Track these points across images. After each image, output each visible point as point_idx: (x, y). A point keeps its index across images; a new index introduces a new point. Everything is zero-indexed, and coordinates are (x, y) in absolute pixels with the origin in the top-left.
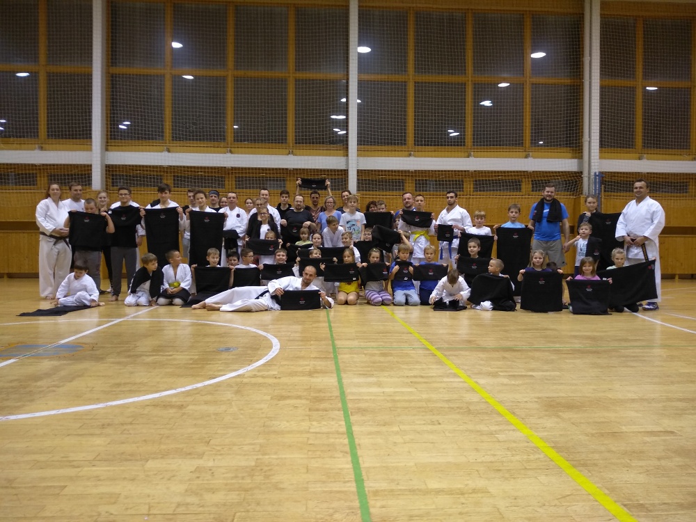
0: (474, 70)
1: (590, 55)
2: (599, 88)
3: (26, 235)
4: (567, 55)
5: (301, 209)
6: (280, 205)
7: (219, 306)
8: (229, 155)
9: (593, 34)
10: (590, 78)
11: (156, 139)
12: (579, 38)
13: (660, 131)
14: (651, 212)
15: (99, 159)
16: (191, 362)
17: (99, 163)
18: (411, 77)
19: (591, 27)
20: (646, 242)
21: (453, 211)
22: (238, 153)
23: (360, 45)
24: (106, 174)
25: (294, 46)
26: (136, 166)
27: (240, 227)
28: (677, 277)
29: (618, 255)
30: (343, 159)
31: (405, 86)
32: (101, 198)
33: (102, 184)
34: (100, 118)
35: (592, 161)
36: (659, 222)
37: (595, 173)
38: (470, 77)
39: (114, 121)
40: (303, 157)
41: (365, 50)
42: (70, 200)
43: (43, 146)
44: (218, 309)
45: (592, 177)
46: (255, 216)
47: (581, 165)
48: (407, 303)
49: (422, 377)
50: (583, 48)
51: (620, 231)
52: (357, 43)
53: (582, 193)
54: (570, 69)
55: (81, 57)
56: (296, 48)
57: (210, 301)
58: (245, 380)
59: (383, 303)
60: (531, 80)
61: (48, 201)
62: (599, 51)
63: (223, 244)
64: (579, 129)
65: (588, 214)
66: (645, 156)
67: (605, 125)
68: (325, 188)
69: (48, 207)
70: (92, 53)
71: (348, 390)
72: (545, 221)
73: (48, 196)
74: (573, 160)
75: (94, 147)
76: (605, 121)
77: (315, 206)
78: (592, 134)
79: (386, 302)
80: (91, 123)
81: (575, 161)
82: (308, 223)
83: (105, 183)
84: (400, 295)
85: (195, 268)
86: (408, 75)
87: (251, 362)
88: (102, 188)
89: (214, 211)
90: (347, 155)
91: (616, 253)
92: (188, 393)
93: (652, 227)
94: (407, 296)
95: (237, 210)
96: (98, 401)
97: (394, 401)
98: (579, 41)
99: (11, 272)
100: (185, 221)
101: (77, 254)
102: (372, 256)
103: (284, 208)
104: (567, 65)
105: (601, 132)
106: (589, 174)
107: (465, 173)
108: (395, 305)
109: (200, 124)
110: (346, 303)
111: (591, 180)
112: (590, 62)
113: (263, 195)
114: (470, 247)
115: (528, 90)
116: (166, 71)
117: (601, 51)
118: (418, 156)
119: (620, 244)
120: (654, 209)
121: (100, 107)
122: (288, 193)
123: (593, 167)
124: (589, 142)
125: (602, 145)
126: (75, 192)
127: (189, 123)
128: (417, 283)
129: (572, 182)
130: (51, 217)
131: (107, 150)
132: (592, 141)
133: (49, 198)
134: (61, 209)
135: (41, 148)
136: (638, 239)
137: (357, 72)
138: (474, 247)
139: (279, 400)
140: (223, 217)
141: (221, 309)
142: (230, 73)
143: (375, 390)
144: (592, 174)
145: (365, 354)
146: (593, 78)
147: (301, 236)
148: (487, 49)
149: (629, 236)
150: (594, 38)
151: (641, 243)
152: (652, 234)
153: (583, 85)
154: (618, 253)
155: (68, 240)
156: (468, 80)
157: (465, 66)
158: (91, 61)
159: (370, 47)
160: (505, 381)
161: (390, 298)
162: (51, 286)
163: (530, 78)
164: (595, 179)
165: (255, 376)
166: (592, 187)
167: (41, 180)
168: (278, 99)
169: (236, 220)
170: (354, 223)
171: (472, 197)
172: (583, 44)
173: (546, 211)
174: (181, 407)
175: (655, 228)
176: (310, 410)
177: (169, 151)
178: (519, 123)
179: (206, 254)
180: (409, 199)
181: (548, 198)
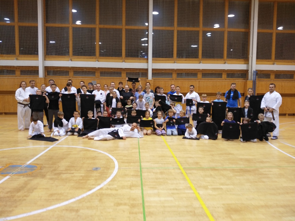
0: (203, 26)
1: (254, 19)
2: (257, 33)
3: (11, 96)
4: (243, 19)
5: (128, 91)
6: (119, 88)
7: (93, 137)
8: (97, 62)
9: (255, 10)
10: (253, 29)
11: (66, 55)
12: (249, 11)
13: (283, 52)
14: (276, 98)
15: (42, 64)
16: (81, 178)
17: (42, 66)
18: (175, 28)
19: (254, 7)
20: (274, 111)
21: (192, 94)
22: (101, 61)
23: (154, 11)
24: (45, 71)
25: (125, 15)
26: (58, 67)
27: (102, 99)
28: (287, 115)
29: (261, 117)
30: (146, 64)
31: (173, 32)
32: (42, 87)
33: (43, 75)
34: (42, 46)
35: (253, 65)
36: (279, 103)
37: (254, 71)
38: (201, 28)
39: (48, 48)
40: (129, 63)
41: (156, 13)
42: (30, 87)
43: (18, 58)
44: (93, 139)
45: (253, 72)
46: (109, 94)
47: (248, 67)
48: (172, 134)
49: (176, 189)
50: (250, 16)
51: (263, 105)
52: (152, 10)
53: (248, 80)
54: (245, 25)
55: (33, 19)
56: (126, 15)
57: (90, 134)
58: (104, 192)
59: (162, 135)
60: (228, 29)
61: (20, 89)
62: (257, 17)
63: (95, 106)
64: (248, 52)
65: (249, 96)
66: (276, 63)
67: (259, 50)
68: (139, 82)
69: (20, 92)
70: (37, 18)
71: (146, 199)
72: (231, 98)
73: (20, 87)
74: (245, 65)
75: (39, 59)
76: (259, 48)
77: (134, 89)
78: (253, 54)
79: (163, 134)
80: (38, 49)
81: (246, 65)
82: (132, 97)
83: (44, 75)
84: (169, 131)
85: (83, 119)
86: (174, 28)
87: (107, 178)
88: (43, 77)
89: (90, 94)
90: (148, 63)
91: (260, 115)
92: (80, 201)
93: (276, 105)
94: (172, 132)
95: (101, 91)
96: (43, 206)
97: (164, 207)
98: (249, 13)
99: (6, 112)
100: (78, 99)
101: (34, 113)
102: (158, 114)
103: (120, 89)
104: (243, 24)
105: (257, 53)
106: (251, 71)
107: (198, 70)
108: (167, 135)
109: (84, 49)
110: (147, 134)
111: (252, 74)
112: (254, 22)
113: (112, 85)
114: (200, 110)
115: (226, 34)
116: (69, 25)
117: (258, 17)
118: (178, 63)
119: (262, 111)
120: (277, 97)
121: (41, 41)
122: (122, 83)
123: (253, 68)
124: (252, 57)
125: (257, 58)
126: (32, 84)
127: (80, 49)
128: (176, 126)
129: (244, 74)
130: (22, 96)
131: (45, 60)
132: (253, 57)
133: (21, 88)
134: (26, 92)
135: (17, 59)
136: (270, 109)
137: (152, 26)
138: (201, 110)
139: (117, 206)
140: (94, 96)
141: (94, 139)
142: (97, 26)
143: (156, 199)
144: (253, 71)
145: (154, 173)
146: (254, 29)
147: (128, 103)
148: (209, 16)
149: (266, 107)
150: (255, 11)
151: (271, 111)
152: (276, 108)
153: (250, 32)
154: (262, 116)
155: (29, 105)
156: (200, 30)
157: (199, 24)
158: (37, 21)
159: (158, 12)
160: (210, 192)
161: (165, 132)
162: (23, 125)
163: (227, 29)
164: (254, 73)
165: (107, 189)
166: (253, 77)
167: (17, 73)
168: (118, 38)
169: (100, 96)
170: (149, 98)
171: (201, 80)
172: (250, 14)
173: (232, 94)
174: (77, 211)
175: (277, 105)
176: (130, 213)
177: (71, 61)
178: (222, 49)
179: (87, 113)
180: (173, 87)
181: (233, 89)
